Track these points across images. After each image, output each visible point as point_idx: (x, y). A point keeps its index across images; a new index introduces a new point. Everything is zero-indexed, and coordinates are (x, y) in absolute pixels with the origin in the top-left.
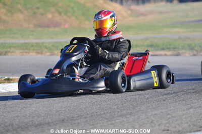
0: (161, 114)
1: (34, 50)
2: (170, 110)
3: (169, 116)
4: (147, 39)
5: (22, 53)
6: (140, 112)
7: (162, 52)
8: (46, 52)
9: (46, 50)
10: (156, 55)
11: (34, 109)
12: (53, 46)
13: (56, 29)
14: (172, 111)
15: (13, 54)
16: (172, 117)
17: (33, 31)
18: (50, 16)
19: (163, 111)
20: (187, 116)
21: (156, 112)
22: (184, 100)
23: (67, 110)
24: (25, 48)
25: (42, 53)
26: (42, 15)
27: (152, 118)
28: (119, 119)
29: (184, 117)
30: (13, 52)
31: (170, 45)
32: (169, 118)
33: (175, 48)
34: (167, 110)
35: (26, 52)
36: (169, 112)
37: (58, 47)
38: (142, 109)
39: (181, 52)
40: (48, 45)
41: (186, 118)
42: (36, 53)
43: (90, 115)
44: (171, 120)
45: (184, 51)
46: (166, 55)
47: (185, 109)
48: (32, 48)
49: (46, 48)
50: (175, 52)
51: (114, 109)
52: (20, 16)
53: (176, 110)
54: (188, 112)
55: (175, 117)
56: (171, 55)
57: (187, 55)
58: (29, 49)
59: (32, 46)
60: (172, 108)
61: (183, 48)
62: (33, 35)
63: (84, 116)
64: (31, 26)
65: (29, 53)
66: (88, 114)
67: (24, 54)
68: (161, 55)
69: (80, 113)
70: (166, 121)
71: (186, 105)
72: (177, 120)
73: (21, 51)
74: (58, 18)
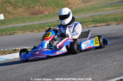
0: (98, 67)
1: (28, 30)
2: (103, 64)
3: (103, 68)
4: (91, 16)
5: (22, 32)
6: (87, 67)
7: (100, 24)
8: (35, 31)
9: (35, 29)
10: (97, 26)
11: (28, 70)
12: (39, 26)
13: (41, 15)
14: (104, 65)
15: (17, 33)
16: (104, 68)
17: (28, 18)
18: (37, 8)
19: (99, 65)
20: (112, 67)
21: (95, 66)
22: (111, 56)
23: (46, 69)
24: (24, 29)
25: (33, 32)
26: (33, 8)
27: (93, 70)
28: (74, 73)
29: (111, 68)
30: (17, 32)
31: (104, 19)
32: (102, 69)
33: (106, 21)
34: (101, 64)
35: (24, 32)
36: (103, 65)
37: (42, 27)
38: (87, 65)
39: (110, 23)
40: (36, 26)
41: (112, 68)
42: (30, 31)
43: (58, 72)
44: (103, 71)
45: (112, 22)
46: (102, 26)
47: (111, 62)
48: (28, 29)
49: (36, 28)
50: (107, 24)
51: (72, 66)
52: (21, 10)
53: (106, 64)
54: (113, 64)
55: (106, 68)
56: (104, 25)
57: (114, 24)
58: (26, 30)
59: (28, 28)
60: (104, 62)
61: (111, 20)
62: (28, 20)
63: (55, 73)
64: (28, 14)
65: (26, 32)
66: (57, 71)
67: (24, 33)
68: (99, 26)
69: (53, 70)
70: (101, 72)
71: (112, 59)
72: (107, 71)
73: (22, 31)
74: (42, 9)
